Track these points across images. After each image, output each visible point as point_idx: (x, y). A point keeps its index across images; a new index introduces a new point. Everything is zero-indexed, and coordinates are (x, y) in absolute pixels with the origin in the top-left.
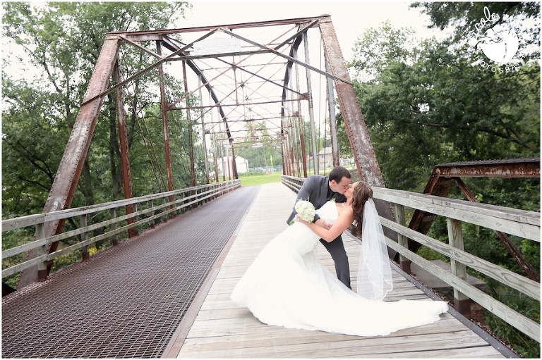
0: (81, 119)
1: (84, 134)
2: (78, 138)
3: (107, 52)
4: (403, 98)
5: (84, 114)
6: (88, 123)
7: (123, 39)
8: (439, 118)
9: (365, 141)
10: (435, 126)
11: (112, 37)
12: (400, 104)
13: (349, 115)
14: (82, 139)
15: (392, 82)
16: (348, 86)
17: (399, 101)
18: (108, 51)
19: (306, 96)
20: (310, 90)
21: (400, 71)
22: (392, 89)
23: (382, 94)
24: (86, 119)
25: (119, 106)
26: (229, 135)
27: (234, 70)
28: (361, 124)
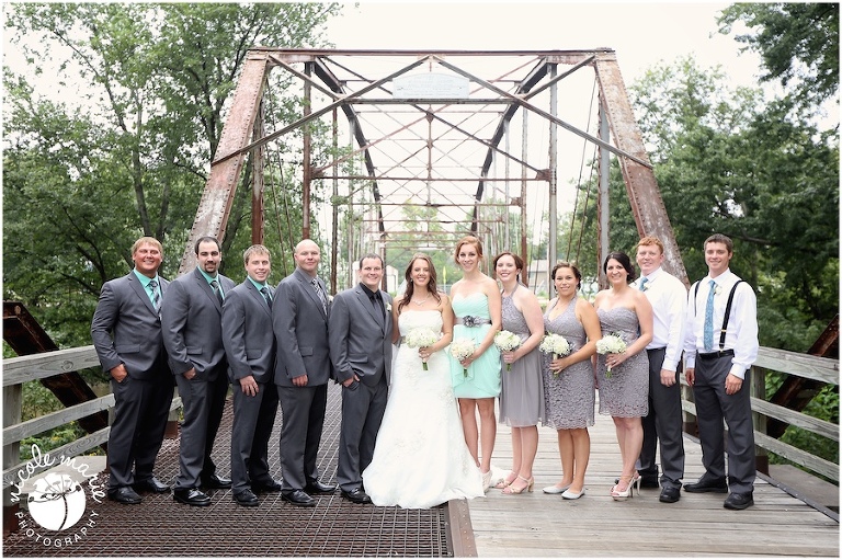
0: (213, 186)
1: (219, 212)
2: (209, 218)
3: (249, 81)
4: (706, 188)
5: (218, 179)
6: (223, 193)
7: (274, 60)
8: (764, 230)
9: (673, 262)
10: (758, 243)
11: (257, 57)
12: (697, 199)
13: (647, 217)
14: (215, 220)
15: (687, 160)
16: (645, 170)
17: (697, 194)
18: (252, 78)
19: (545, 175)
20: (554, 166)
21: (701, 144)
22: (687, 174)
23: (668, 180)
24: (220, 187)
25: (256, 168)
26: (381, 224)
27: (430, 121)
28: (666, 234)
